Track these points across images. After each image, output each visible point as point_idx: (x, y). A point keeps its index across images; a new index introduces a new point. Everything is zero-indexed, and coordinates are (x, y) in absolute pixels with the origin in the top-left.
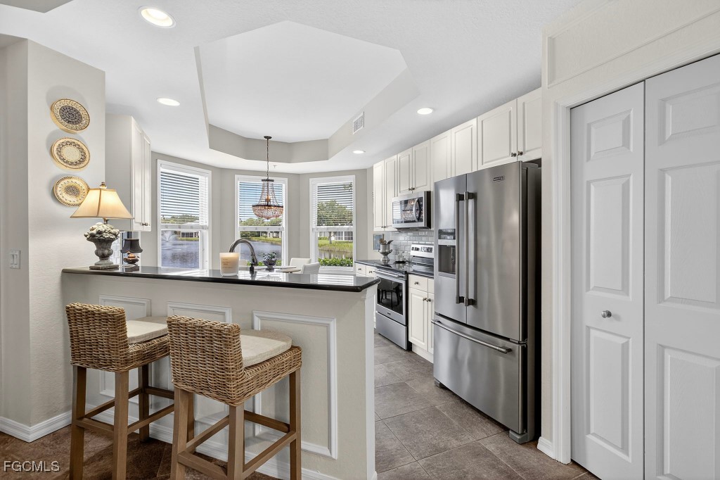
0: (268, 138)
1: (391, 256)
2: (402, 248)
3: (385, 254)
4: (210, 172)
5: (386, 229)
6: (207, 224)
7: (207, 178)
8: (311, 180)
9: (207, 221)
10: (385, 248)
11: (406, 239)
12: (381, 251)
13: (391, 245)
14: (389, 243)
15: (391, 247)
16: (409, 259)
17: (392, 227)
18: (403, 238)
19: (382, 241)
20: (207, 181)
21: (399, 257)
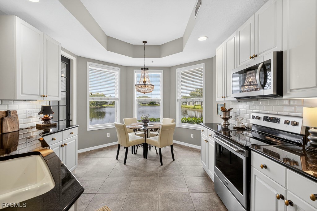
0: (145, 42)
1: (231, 121)
2: (242, 115)
3: (226, 119)
4: (120, 69)
5: (226, 99)
6: (118, 97)
7: (118, 72)
8: (176, 69)
9: (118, 96)
10: (225, 115)
11: (245, 107)
12: (222, 116)
13: (231, 112)
14: (229, 110)
15: (231, 114)
16: (248, 125)
17: (232, 97)
18: (242, 107)
19: (223, 109)
20: (118, 74)
21: (239, 123)
